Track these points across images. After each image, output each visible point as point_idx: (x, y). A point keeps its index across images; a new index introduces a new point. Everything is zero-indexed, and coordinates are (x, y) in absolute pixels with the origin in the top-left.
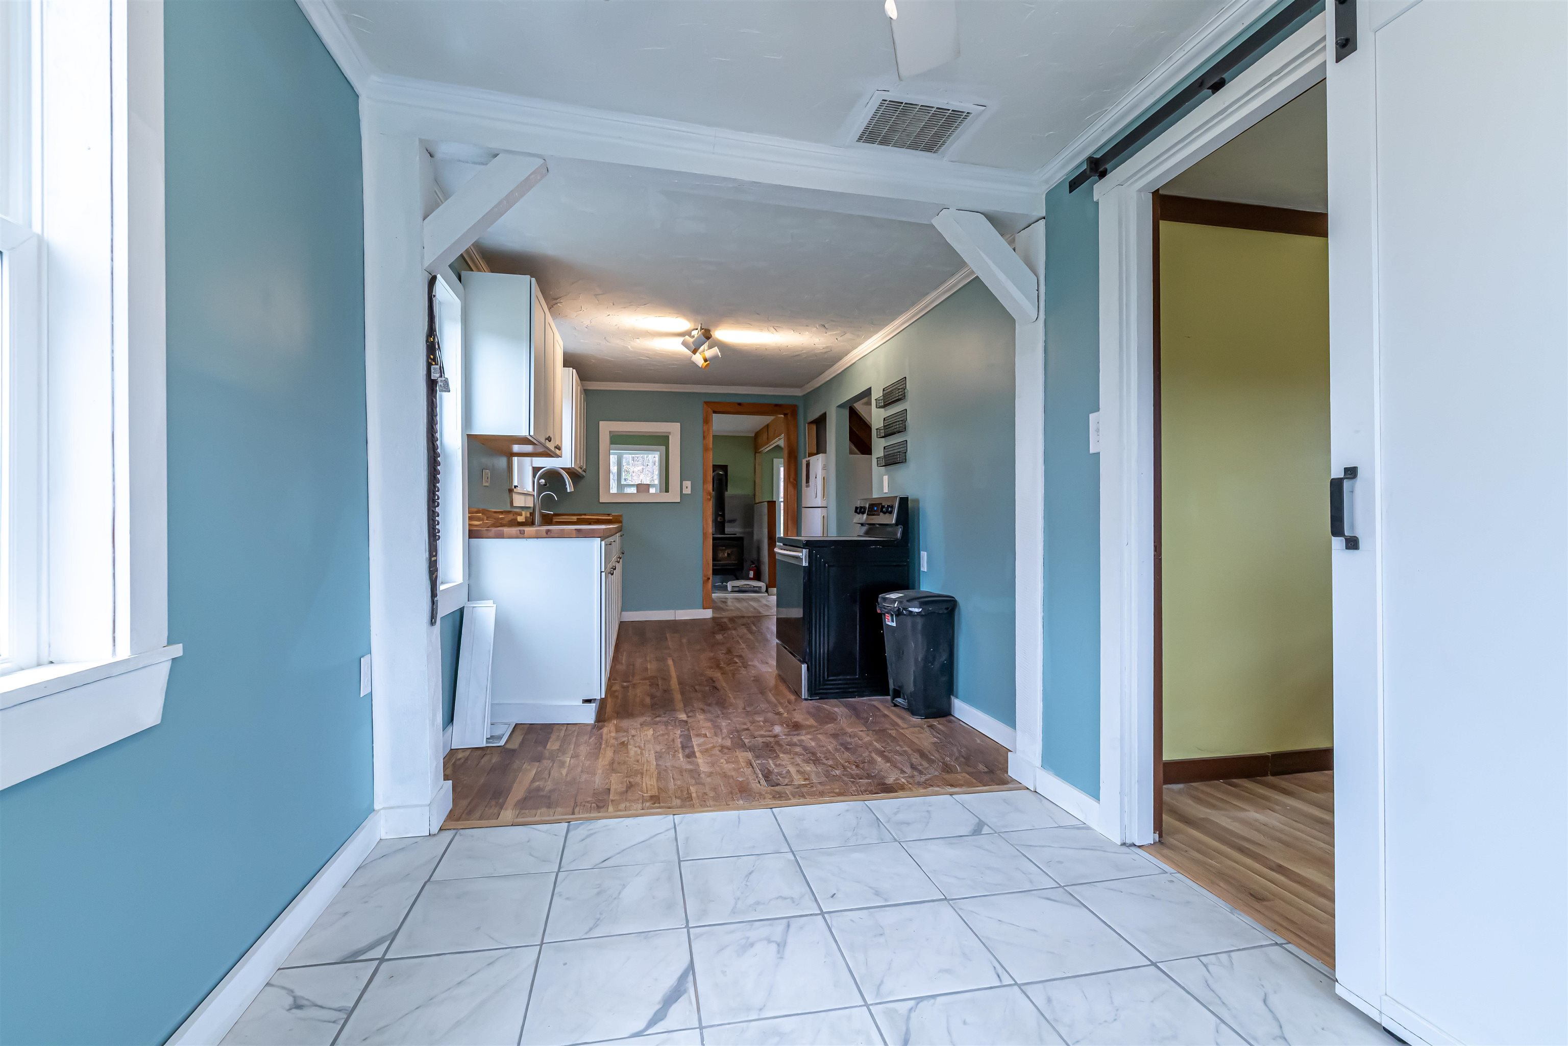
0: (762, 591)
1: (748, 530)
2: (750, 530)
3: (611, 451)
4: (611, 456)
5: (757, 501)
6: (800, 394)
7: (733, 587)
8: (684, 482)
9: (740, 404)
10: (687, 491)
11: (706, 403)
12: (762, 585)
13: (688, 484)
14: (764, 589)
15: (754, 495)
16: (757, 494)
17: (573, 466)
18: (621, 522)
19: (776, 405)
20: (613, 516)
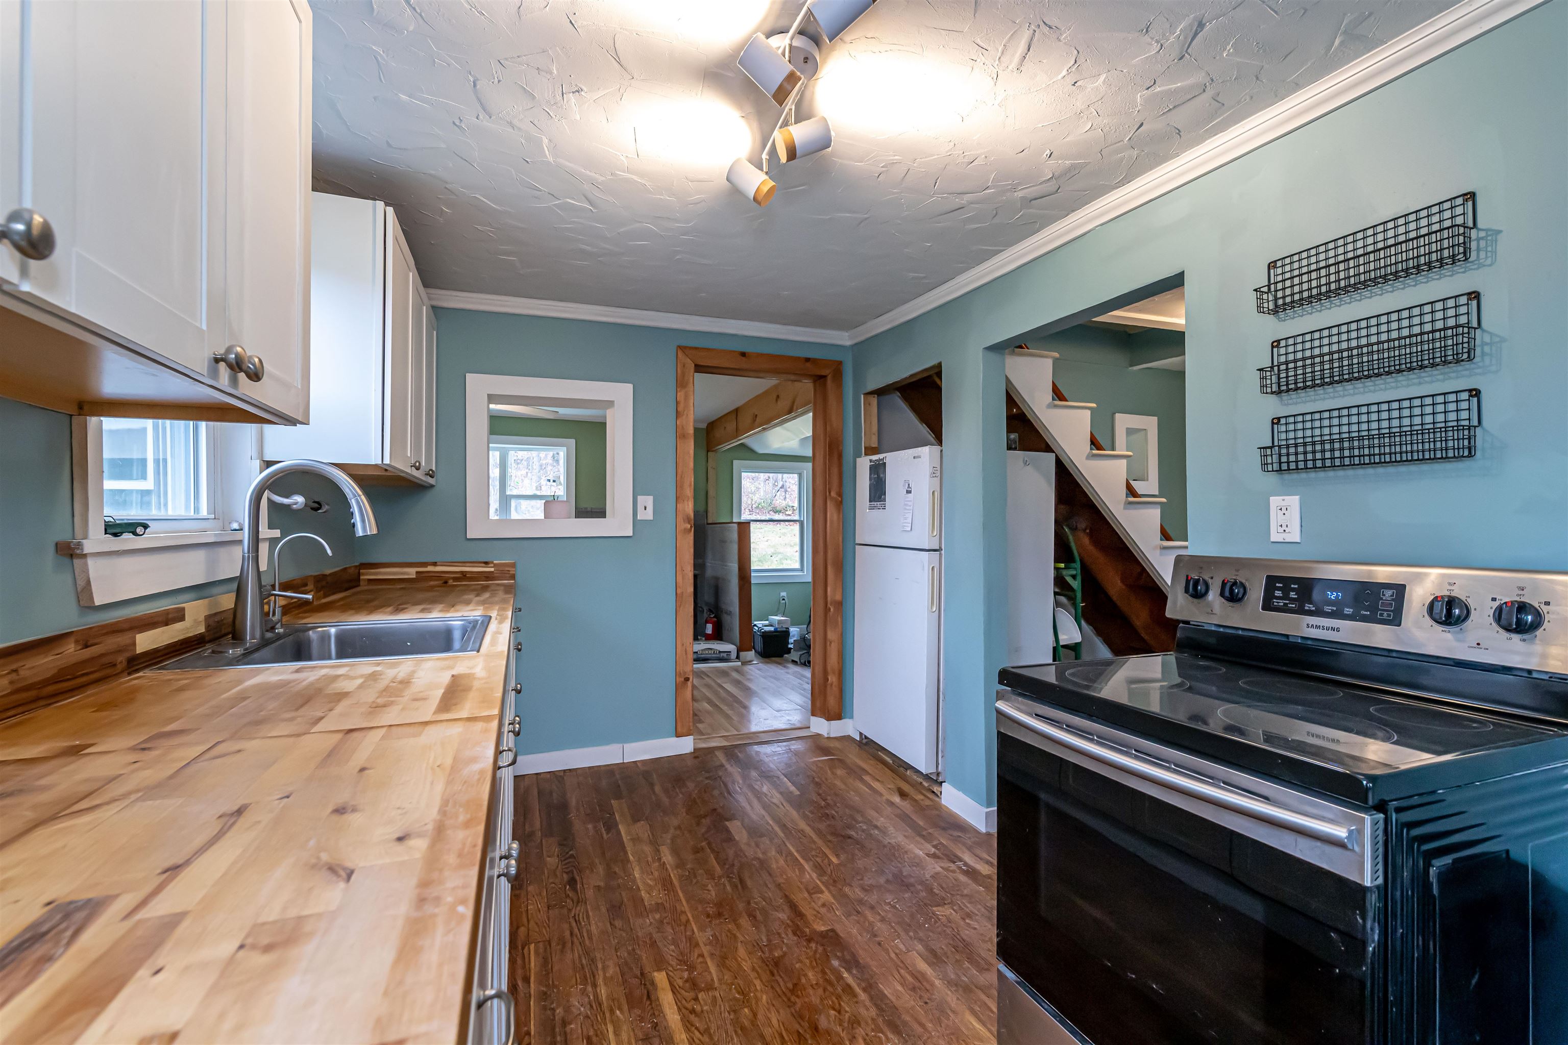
0: (732, 658)
2: (701, 561)
3: (491, 445)
4: (490, 452)
5: (710, 521)
6: (848, 343)
8: (640, 498)
9: (743, 354)
10: (647, 515)
11: (680, 347)
13: (647, 501)
14: (734, 654)
15: (707, 512)
16: (710, 509)
17: (387, 461)
18: (513, 577)
19: (808, 360)
20: (495, 565)
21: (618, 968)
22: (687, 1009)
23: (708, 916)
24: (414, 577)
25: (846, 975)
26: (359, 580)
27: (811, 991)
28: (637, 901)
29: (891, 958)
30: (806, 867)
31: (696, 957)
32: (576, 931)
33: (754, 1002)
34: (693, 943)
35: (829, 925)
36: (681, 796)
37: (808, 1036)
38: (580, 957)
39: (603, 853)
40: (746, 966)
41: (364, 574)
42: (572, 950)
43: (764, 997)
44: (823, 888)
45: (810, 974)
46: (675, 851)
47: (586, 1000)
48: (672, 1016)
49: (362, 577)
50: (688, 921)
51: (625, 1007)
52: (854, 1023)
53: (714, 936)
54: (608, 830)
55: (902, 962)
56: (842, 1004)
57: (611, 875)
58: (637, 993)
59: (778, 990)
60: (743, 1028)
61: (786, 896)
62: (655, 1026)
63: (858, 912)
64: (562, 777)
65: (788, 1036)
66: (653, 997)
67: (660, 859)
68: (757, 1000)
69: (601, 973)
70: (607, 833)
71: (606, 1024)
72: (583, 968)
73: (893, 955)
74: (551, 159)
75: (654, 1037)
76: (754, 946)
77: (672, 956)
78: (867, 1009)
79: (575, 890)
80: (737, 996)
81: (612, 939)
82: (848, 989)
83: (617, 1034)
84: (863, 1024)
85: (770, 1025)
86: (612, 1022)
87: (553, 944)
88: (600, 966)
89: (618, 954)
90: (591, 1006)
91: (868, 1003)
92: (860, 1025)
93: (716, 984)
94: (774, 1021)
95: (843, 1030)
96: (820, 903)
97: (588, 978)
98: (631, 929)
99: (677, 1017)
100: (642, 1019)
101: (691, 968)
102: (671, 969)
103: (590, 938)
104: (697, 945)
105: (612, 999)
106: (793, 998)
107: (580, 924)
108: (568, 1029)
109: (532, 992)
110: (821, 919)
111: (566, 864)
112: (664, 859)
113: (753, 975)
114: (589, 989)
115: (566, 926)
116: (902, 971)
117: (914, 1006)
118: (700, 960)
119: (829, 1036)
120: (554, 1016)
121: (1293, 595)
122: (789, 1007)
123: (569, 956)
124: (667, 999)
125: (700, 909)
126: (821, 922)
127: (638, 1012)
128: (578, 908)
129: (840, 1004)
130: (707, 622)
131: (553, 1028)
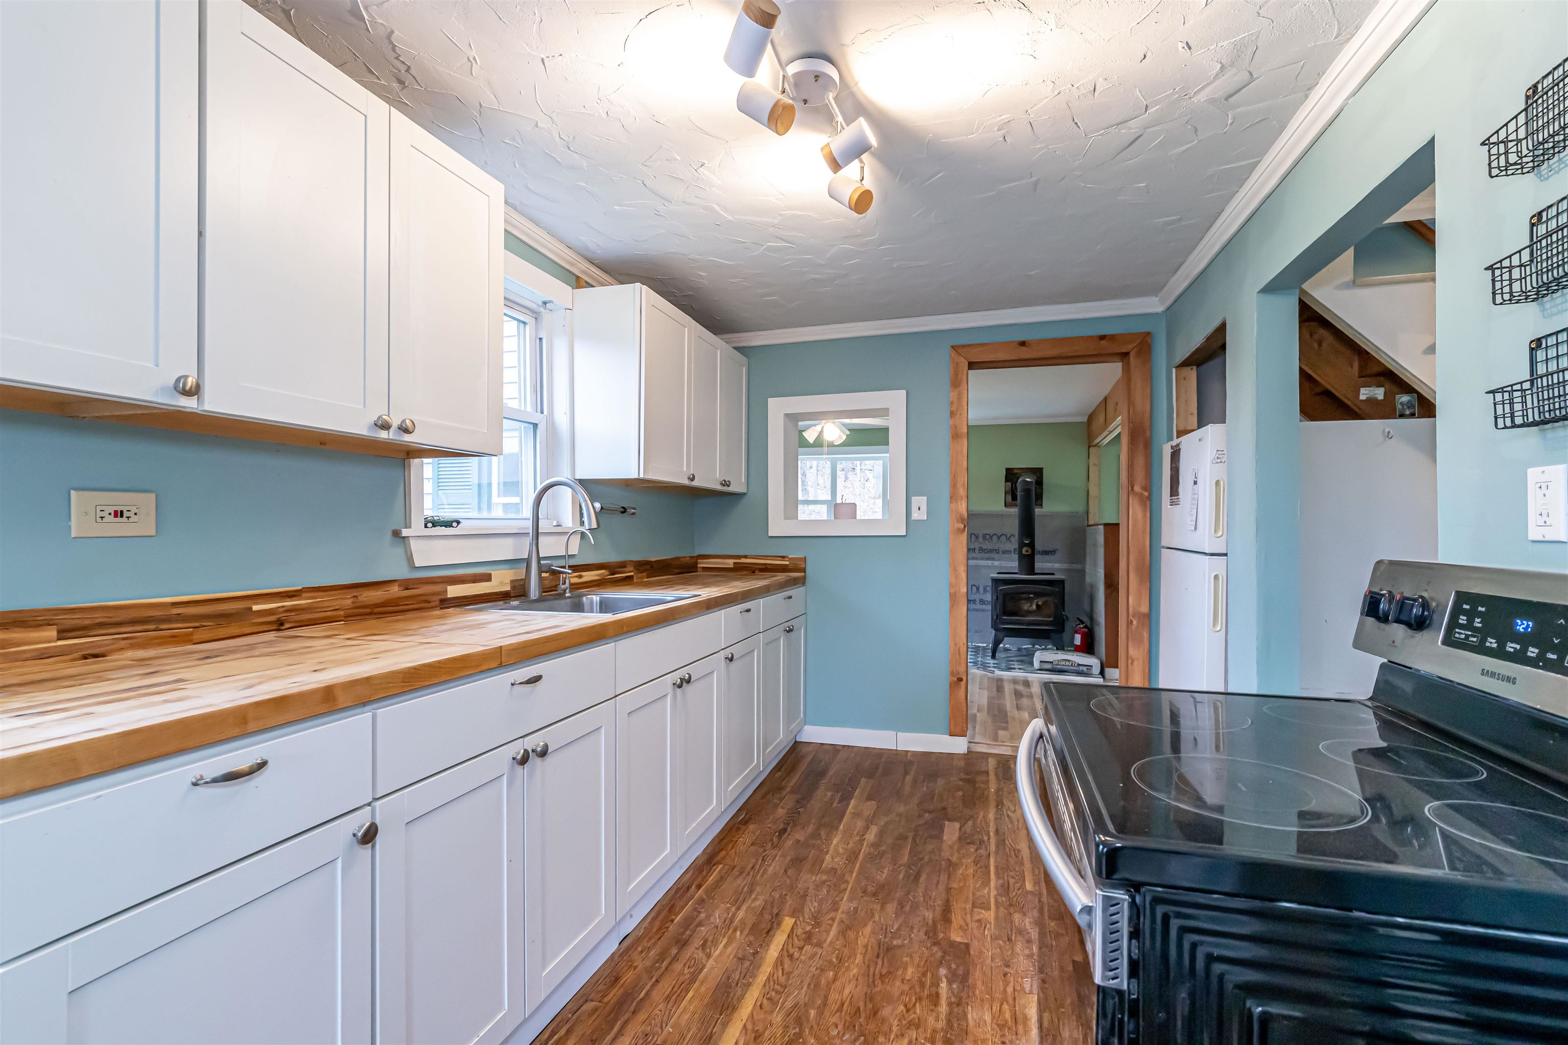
0: (1093, 673)
1: (1075, 566)
2: (1078, 566)
5: (1091, 523)
6: (1160, 309)
7: (1041, 662)
8: (914, 499)
9: (1023, 344)
10: (920, 515)
12: (1093, 662)
13: (920, 501)
14: (1096, 670)
15: (1088, 513)
16: (1091, 510)
17: (642, 476)
18: (804, 570)
19: (1102, 338)
20: (791, 559)
21: (764, 903)
22: (788, 951)
23: (865, 892)
24: (732, 566)
25: (944, 985)
26: (696, 567)
27: (898, 983)
28: (819, 861)
29: (1005, 991)
30: (993, 883)
31: (827, 918)
32: (758, 866)
33: (843, 969)
34: (835, 908)
35: (967, 939)
36: (925, 789)
37: (863, 1015)
38: (745, 886)
39: (823, 817)
40: (862, 941)
41: (700, 563)
42: (744, 879)
43: (855, 971)
44: (993, 907)
45: (910, 971)
46: (881, 834)
47: (725, 915)
48: (773, 952)
49: (698, 566)
50: (846, 889)
51: (746, 932)
52: (914, 1025)
53: (856, 909)
54: (840, 801)
55: (1015, 999)
56: (918, 1005)
57: (816, 835)
58: (763, 926)
59: (872, 970)
60: (817, 985)
61: (948, 900)
62: (756, 953)
63: (1009, 940)
64: (838, 751)
65: (848, 1007)
66: (771, 933)
67: (863, 835)
68: (848, 969)
69: (750, 901)
70: (838, 803)
71: (724, 937)
72: (741, 893)
73: (1010, 990)
74: (731, 218)
75: (749, 960)
76: (882, 929)
77: (810, 910)
78: (937, 1020)
79: (780, 837)
80: (834, 960)
81: (777, 881)
82: (935, 999)
83: (725, 947)
84: (921, 1030)
85: (841, 992)
86: (730, 937)
87: (735, 870)
88: (753, 896)
89: (773, 893)
90: (725, 921)
91: (943, 1016)
92: (917, 1029)
93: (825, 945)
94: (847, 991)
95: (898, 1025)
96: (976, 918)
97: (738, 902)
98: (797, 879)
99: (776, 954)
100: (750, 944)
101: (818, 924)
102: (801, 919)
103: (762, 875)
104: (837, 910)
105: (742, 922)
106: (878, 982)
107: (764, 863)
108: (698, 929)
109: (696, 896)
110: (965, 931)
111: (789, 817)
112: (867, 836)
113: (860, 950)
114: (734, 909)
115: (754, 861)
116: (1005, 1007)
117: (987, 1039)
118: (830, 922)
119: (882, 1024)
120: (697, 917)
121: (1478, 623)
122: (869, 986)
123: (739, 881)
124: (779, 939)
125: (863, 884)
126: (962, 934)
127: (752, 938)
128: (771, 852)
129: (915, 1005)
130: (1076, 632)
131: (690, 925)
